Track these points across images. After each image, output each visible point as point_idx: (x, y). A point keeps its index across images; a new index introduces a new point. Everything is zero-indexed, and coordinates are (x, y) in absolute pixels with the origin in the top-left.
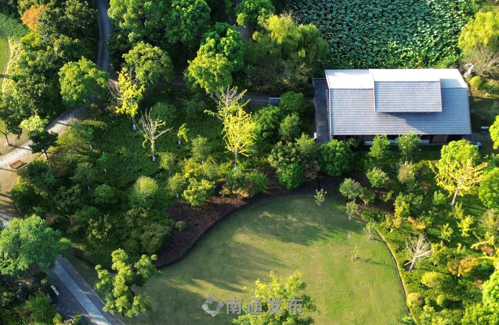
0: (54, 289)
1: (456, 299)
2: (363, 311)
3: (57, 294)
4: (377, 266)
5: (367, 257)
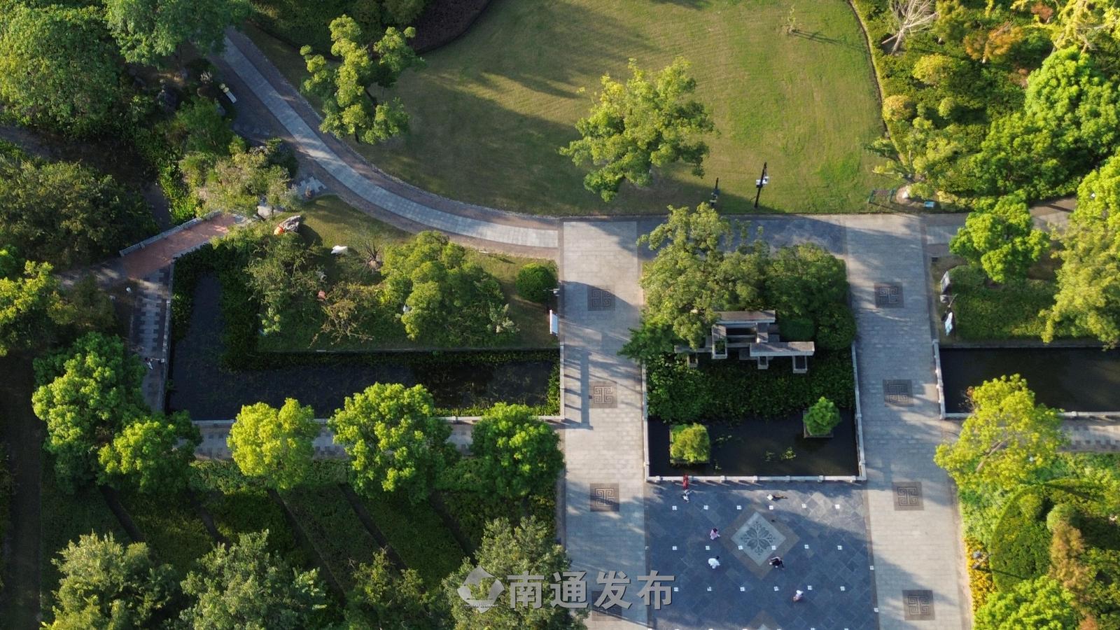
0: (227, 90)
1: (975, 104)
2: (801, 130)
3: (234, 99)
4: (830, 46)
5: (812, 30)
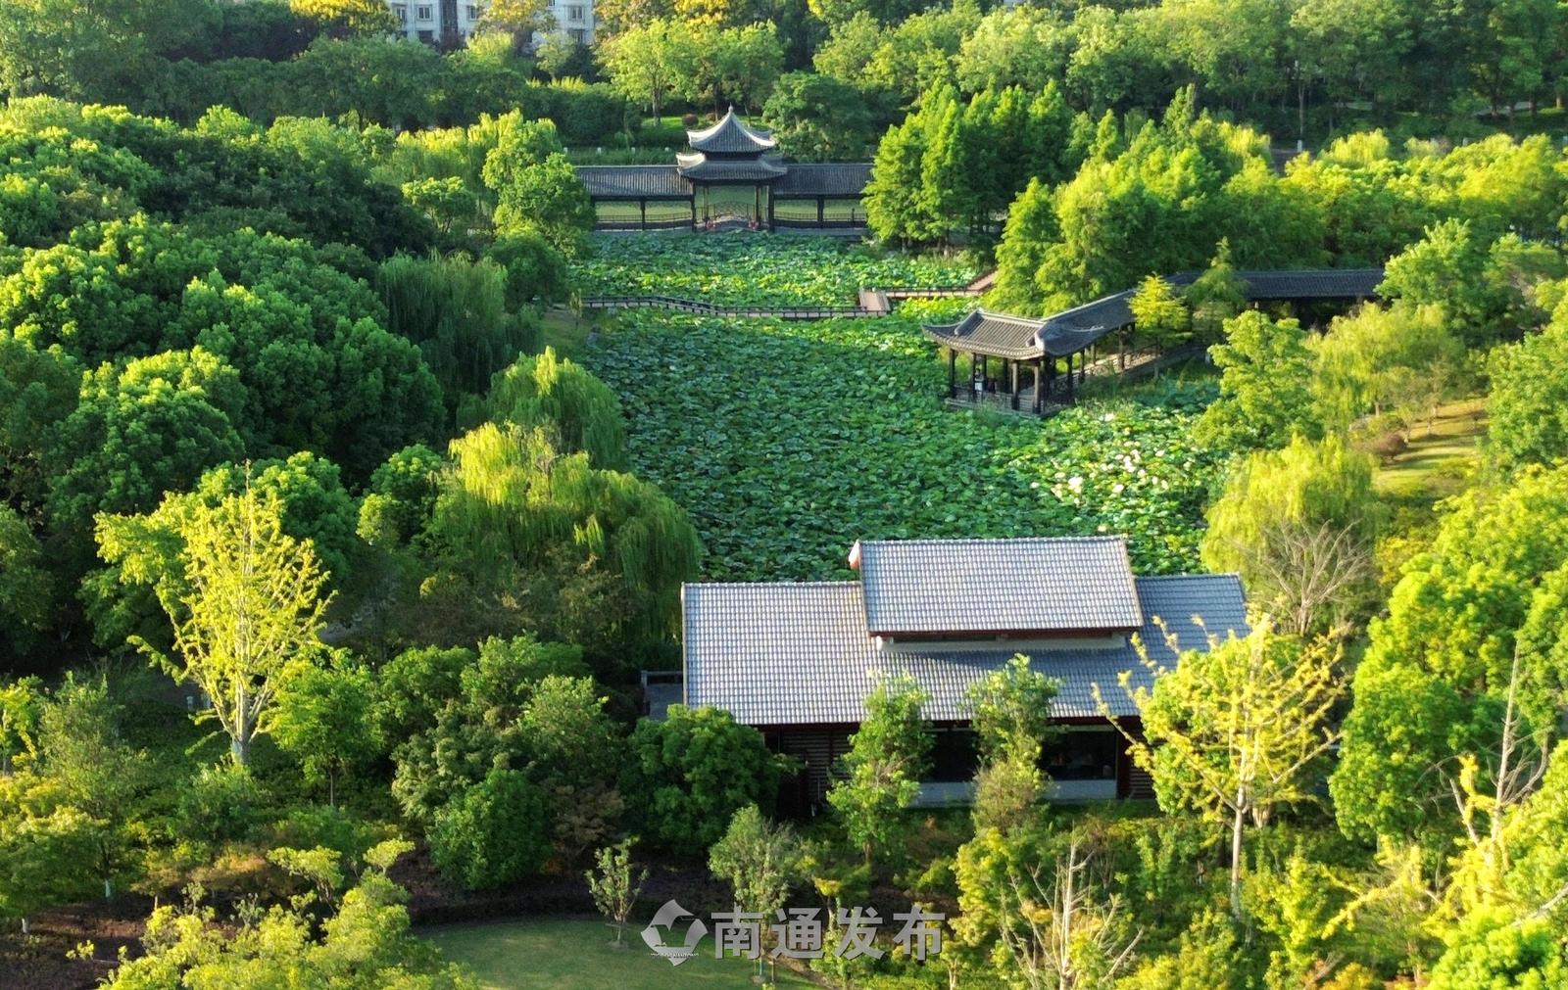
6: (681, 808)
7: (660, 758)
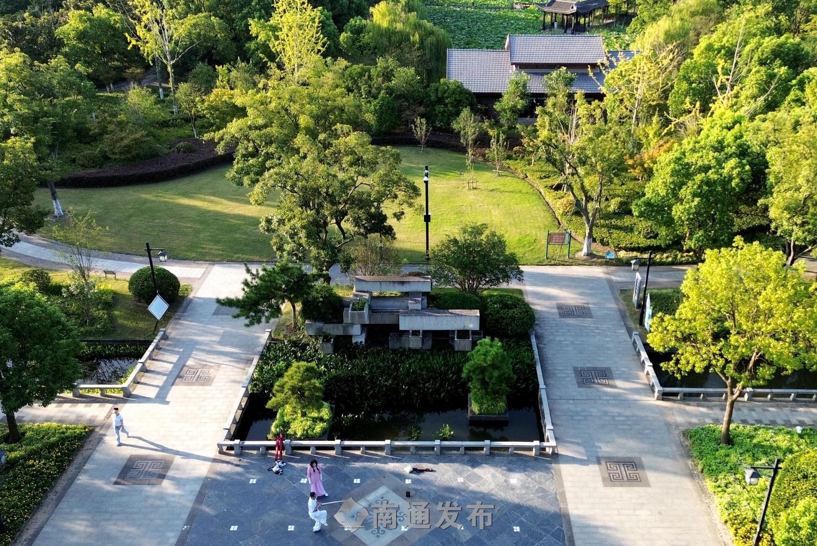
6: (444, 112)
7: (437, 95)
